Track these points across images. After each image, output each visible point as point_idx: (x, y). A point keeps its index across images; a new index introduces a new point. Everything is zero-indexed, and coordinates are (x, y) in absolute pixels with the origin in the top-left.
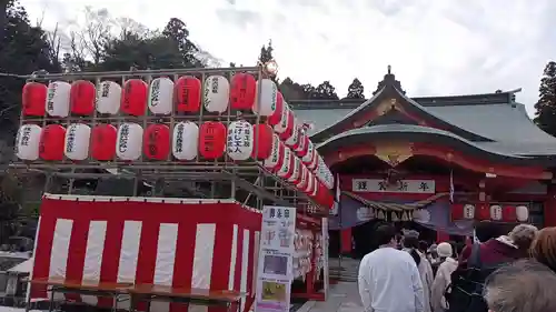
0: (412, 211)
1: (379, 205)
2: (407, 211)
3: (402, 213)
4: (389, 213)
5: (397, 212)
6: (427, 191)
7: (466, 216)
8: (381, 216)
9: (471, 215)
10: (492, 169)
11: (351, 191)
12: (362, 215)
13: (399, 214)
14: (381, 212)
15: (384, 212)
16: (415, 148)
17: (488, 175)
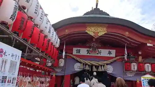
0: (104, 66)
1: (87, 62)
2: (101, 66)
3: (98, 67)
4: (92, 66)
5: (96, 66)
6: (111, 56)
7: (132, 69)
8: (87, 68)
9: (136, 69)
10: (151, 41)
11: (72, 54)
12: (77, 67)
13: (97, 67)
14: (87, 66)
15: (89, 66)
16: (108, 28)
17: (148, 45)
